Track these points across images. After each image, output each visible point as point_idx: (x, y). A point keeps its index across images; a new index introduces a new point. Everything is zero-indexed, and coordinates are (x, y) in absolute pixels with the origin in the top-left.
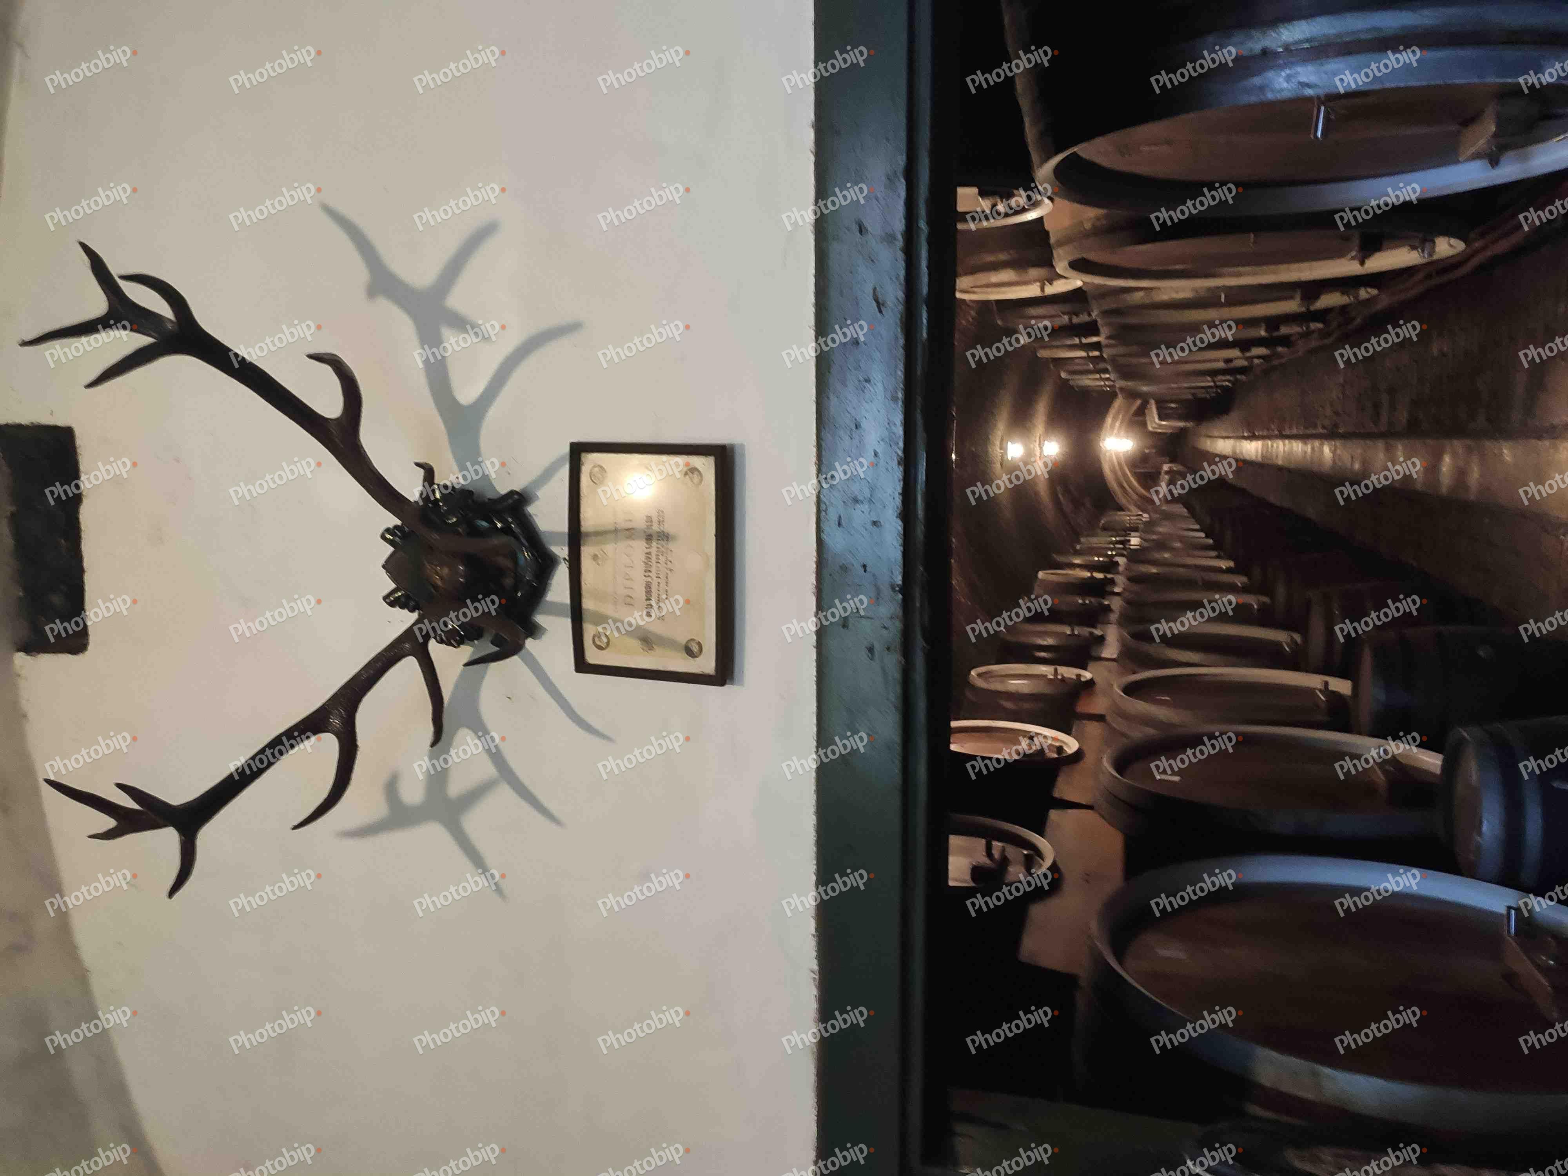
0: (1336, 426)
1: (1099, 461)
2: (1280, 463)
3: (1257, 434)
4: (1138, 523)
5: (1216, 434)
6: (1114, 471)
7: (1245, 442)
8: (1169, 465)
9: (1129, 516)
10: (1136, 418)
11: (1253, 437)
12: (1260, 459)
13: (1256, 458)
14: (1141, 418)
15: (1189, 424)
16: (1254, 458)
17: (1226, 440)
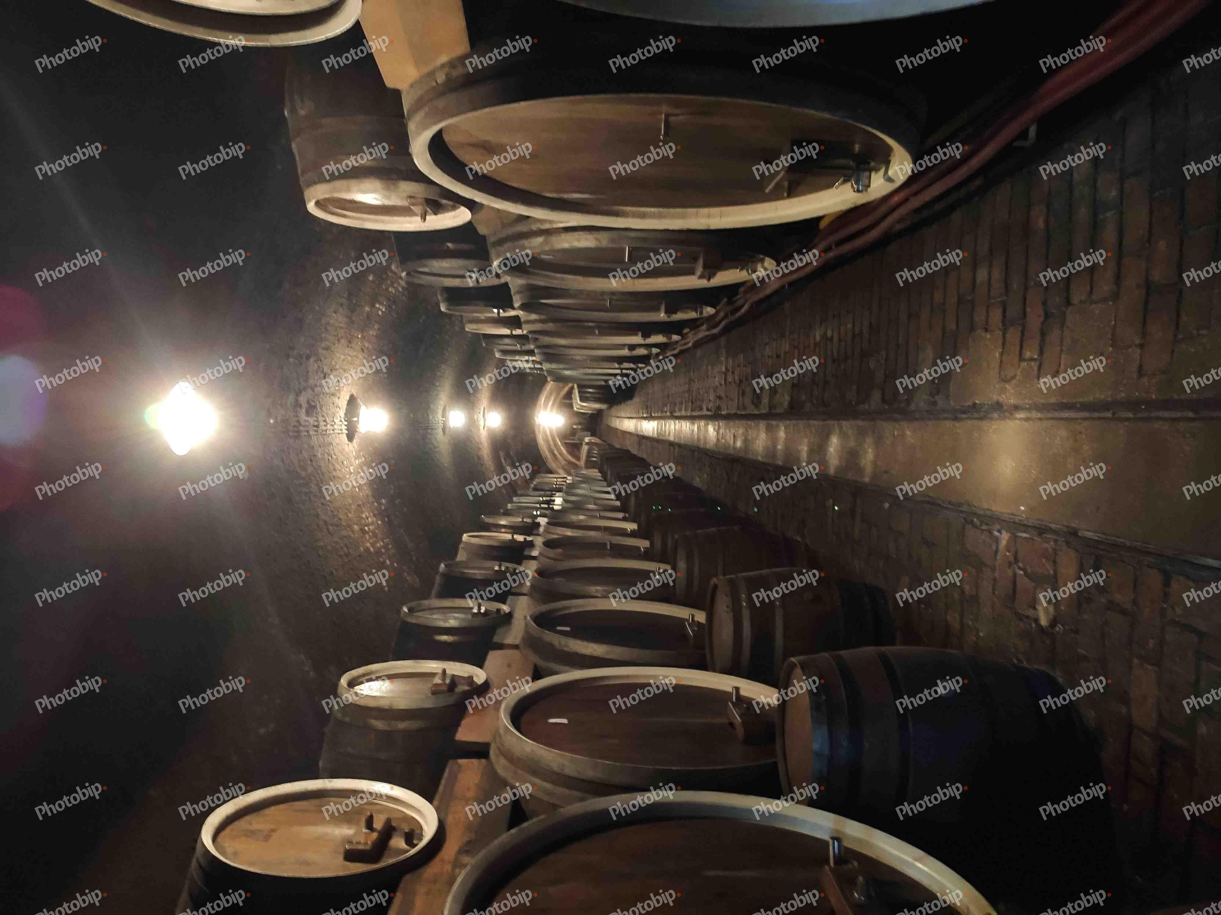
0: (719, 408)
1: (533, 432)
2: (672, 438)
3: (653, 415)
4: (563, 485)
5: (623, 415)
6: (547, 441)
7: (644, 421)
8: (589, 438)
9: (557, 478)
10: (564, 401)
11: (650, 418)
12: (655, 435)
13: (653, 434)
14: (568, 401)
15: (603, 406)
16: (651, 434)
17: (630, 420)
